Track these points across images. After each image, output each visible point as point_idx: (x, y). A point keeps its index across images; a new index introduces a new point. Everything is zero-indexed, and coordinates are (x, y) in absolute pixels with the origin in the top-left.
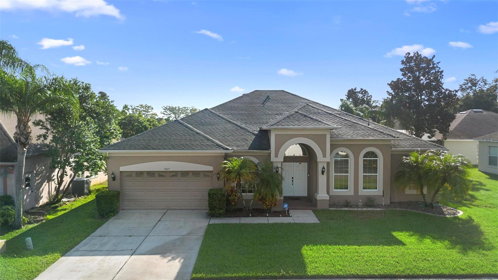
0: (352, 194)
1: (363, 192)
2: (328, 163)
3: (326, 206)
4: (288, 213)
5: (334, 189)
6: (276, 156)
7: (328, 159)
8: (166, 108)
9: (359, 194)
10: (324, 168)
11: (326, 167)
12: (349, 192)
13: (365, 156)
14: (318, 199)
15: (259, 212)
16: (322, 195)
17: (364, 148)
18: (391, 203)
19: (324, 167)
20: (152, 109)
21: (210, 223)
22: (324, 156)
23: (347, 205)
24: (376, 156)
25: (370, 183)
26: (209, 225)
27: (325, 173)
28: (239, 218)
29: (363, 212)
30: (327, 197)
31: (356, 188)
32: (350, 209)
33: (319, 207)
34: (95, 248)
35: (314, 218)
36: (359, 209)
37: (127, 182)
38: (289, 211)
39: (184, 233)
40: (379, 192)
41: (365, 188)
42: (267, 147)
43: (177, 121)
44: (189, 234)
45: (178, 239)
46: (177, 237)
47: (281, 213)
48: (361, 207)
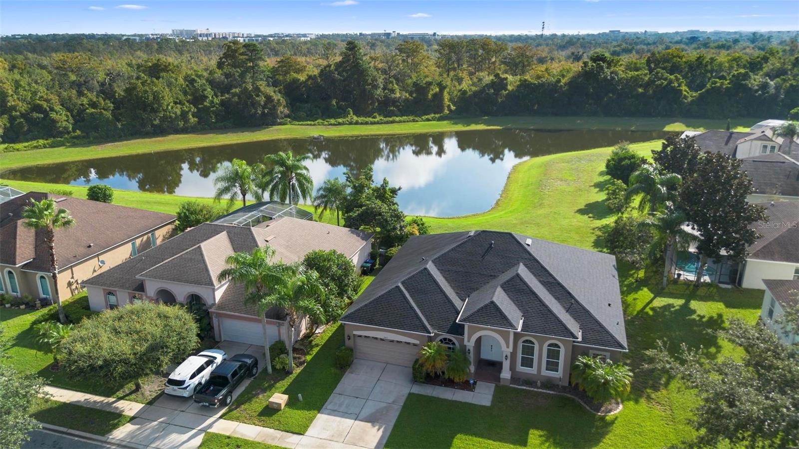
1: (545, 373)
3: (508, 384)
4: (474, 388)
5: (522, 365)
6: (469, 341)
7: (510, 350)
9: (542, 374)
10: (506, 359)
12: (533, 371)
13: (549, 346)
14: (501, 377)
15: (450, 383)
16: (505, 375)
17: (546, 341)
18: (569, 384)
19: (507, 355)
21: (411, 392)
22: (508, 347)
23: (527, 383)
24: (559, 347)
25: (552, 366)
26: (410, 394)
30: (510, 375)
31: (539, 369)
32: (528, 388)
33: (502, 383)
34: (335, 409)
35: (490, 397)
36: (535, 390)
37: (359, 340)
38: (475, 383)
39: (391, 400)
40: (559, 374)
41: (547, 369)
42: (462, 334)
43: (398, 287)
44: (394, 402)
45: (385, 407)
46: (385, 405)
47: (467, 386)
48: (538, 388)
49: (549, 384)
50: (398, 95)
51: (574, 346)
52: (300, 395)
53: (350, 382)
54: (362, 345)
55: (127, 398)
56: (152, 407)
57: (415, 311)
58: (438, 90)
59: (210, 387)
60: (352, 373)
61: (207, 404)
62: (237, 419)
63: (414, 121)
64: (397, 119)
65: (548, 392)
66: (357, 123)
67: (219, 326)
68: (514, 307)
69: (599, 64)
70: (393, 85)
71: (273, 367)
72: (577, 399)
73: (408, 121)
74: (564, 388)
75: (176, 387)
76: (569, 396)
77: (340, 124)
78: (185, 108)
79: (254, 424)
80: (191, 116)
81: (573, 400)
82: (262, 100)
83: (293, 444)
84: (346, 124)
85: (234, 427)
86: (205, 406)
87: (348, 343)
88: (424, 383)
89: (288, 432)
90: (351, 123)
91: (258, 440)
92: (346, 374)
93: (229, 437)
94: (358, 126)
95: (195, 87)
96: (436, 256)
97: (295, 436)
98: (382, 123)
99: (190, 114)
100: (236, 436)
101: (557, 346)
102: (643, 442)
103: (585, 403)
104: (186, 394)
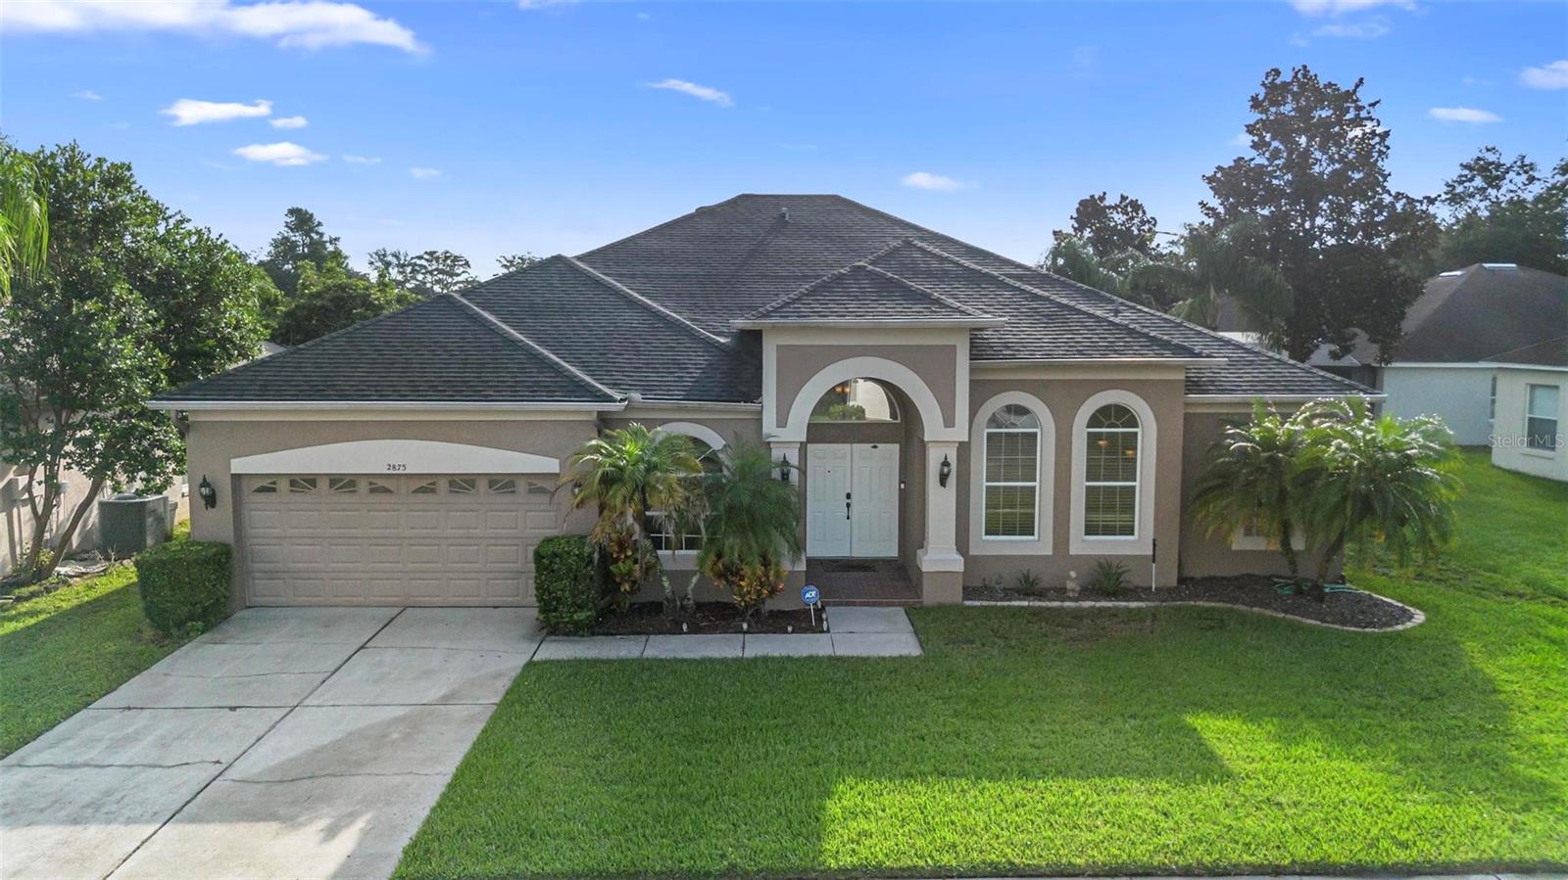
0: (1048, 550)
1: (1087, 545)
2: (964, 449)
4: (820, 620)
5: (986, 534)
6: (782, 422)
7: (960, 433)
8: (511, 262)
9: (1073, 551)
10: (946, 463)
11: (953, 460)
12: (1038, 544)
13: (1094, 421)
14: (924, 570)
15: (717, 616)
16: (940, 556)
18: (1182, 580)
19: (946, 458)
20: (467, 264)
21: (536, 657)
22: (949, 422)
23: (1029, 587)
24: (1133, 422)
25: (1108, 511)
26: (530, 664)
27: (952, 480)
28: (644, 638)
29: (1078, 615)
30: (957, 564)
31: (1060, 537)
33: (930, 595)
34: (87, 757)
35: (906, 637)
36: (1069, 605)
38: (822, 610)
39: (433, 696)
40: (1142, 543)
41: (1091, 530)
42: (752, 392)
44: (450, 698)
45: (403, 719)
46: (399, 712)
47: (794, 620)
48: (1076, 598)
49: (1107, 580)
51: (1189, 409)
53: (190, 668)
54: (279, 536)
60: (220, 643)
65: (1116, 605)
81: (1232, 612)
101: (1120, 415)
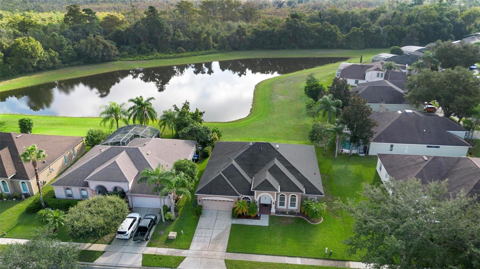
0: (286, 208)
1: (290, 208)
3: (274, 214)
4: (260, 218)
5: (279, 206)
6: (257, 198)
12: (284, 207)
13: (291, 196)
15: (249, 217)
16: (273, 211)
17: (290, 194)
19: (274, 202)
21: (233, 223)
22: (274, 199)
23: (283, 213)
24: (296, 196)
25: (293, 205)
27: (274, 204)
30: (275, 210)
31: (287, 206)
32: (283, 215)
33: (272, 214)
34: (200, 235)
35: (268, 222)
36: (286, 216)
37: (204, 202)
38: (260, 216)
39: (224, 229)
40: (296, 208)
41: (291, 206)
42: (253, 195)
43: (220, 175)
44: (226, 229)
45: (222, 232)
46: (222, 231)
47: (257, 217)
48: (287, 215)
49: (291, 213)
50: (183, 39)
51: (302, 195)
52: (182, 231)
53: (202, 222)
54: (206, 204)
55: (96, 242)
56: (111, 245)
57: (230, 186)
58: (206, 35)
59: (138, 233)
60: (203, 217)
61: (140, 241)
62: (155, 246)
63: (194, 55)
64: (185, 54)
65: (292, 216)
66: (161, 58)
67: (132, 201)
68: (275, 181)
69: (295, 20)
70: (179, 33)
71: (165, 218)
72: (304, 218)
73: (191, 56)
74: (298, 213)
75: (122, 235)
76: (301, 217)
77: (150, 59)
78: (52, 55)
79: (164, 247)
80: (57, 59)
81: (303, 218)
82: (101, 47)
83: (186, 254)
84: (155, 59)
85: (155, 250)
86: (139, 242)
87: (199, 203)
88: (237, 218)
89: (181, 249)
90: (157, 58)
91: (169, 254)
92: (200, 217)
93: (154, 255)
94: (162, 60)
95: (55, 39)
96: (236, 157)
97: (185, 250)
98: (176, 58)
99: (56, 58)
100: (157, 254)
101: (294, 196)
102: (333, 234)
103: (308, 219)
104: (128, 237)
